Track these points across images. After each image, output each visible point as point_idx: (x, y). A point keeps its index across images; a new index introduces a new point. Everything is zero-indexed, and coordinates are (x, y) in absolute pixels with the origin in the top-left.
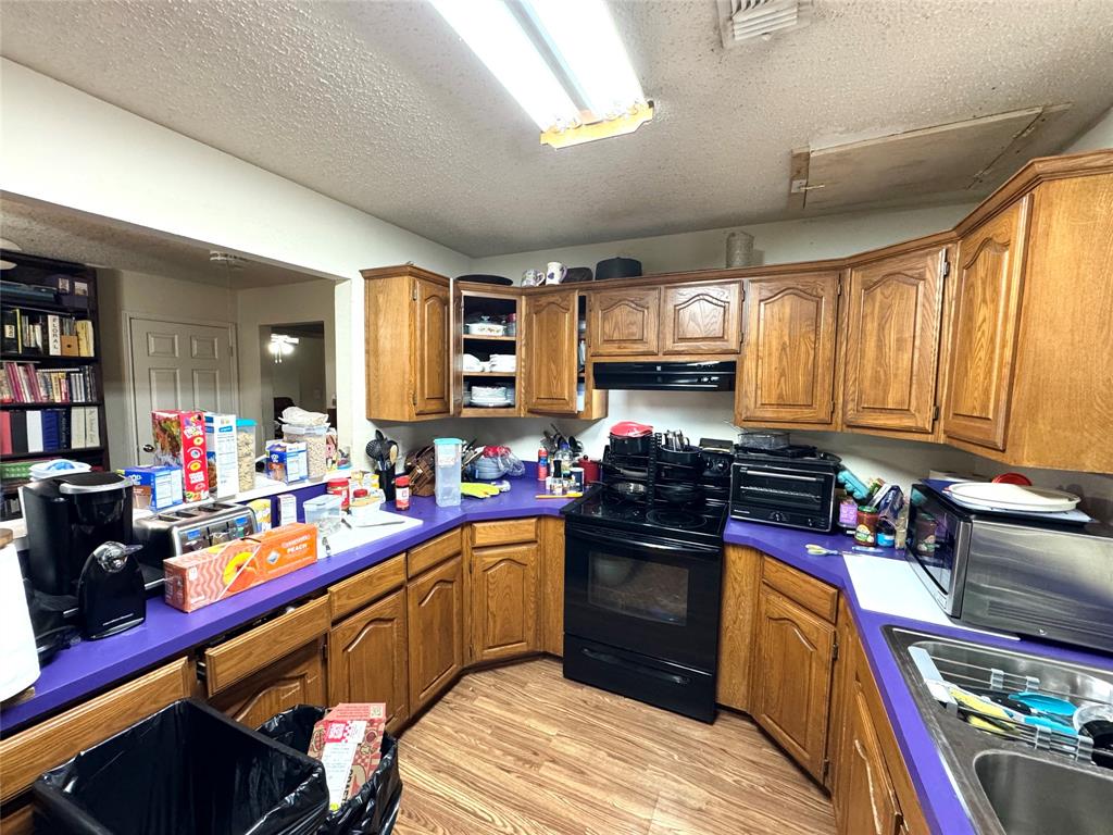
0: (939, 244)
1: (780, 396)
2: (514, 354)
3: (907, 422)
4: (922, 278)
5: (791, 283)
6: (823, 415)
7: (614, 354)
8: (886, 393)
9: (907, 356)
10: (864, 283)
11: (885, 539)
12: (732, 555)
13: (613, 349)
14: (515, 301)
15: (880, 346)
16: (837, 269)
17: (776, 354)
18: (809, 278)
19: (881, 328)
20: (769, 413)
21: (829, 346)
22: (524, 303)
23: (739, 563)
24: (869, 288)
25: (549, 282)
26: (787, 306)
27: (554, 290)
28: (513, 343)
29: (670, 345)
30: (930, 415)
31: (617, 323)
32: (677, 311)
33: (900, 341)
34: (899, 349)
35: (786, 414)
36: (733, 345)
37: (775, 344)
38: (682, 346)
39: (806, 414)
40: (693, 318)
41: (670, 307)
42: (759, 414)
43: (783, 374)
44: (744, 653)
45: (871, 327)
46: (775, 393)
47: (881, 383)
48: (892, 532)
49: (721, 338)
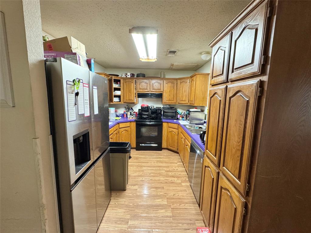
0: (188, 78)
1: (169, 99)
2: (120, 91)
3: (186, 102)
4: (187, 82)
5: (170, 81)
6: (175, 102)
7: (141, 91)
8: (183, 98)
9: (185, 93)
10: (180, 82)
11: (183, 119)
12: (164, 124)
13: (141, 90)
14: (120, 80)
15: (182, 92)
16: (177, 79)
17: (168, 92)
18: (173, 80)
19: (182, 89)
20: (168, 102)
21: (176, 91)
22: (122, 80)
23: (165, 125)
24: (181, 83)
25: (128, 77)
26: (170, 84)
27: (129, 78)
28: (120, 88)
29: (152, 90)
30: (188, 101)
31: (142, 86)
32: (153, 84)
33: (184, 91)
34: (184, 92)
35: (170, 102)
36: (162, 91)
37: (168, 91)
38: (154, 90)
39: (173, 102)
40: (155, 85)
41: (152, 83)
42: (166, 102)
43: (169, 95)
44: (166, 139)
45: (181, 89)
46: (168, 99)
47: (182, 97)
48: (184, 118)
49: (160, 89)
